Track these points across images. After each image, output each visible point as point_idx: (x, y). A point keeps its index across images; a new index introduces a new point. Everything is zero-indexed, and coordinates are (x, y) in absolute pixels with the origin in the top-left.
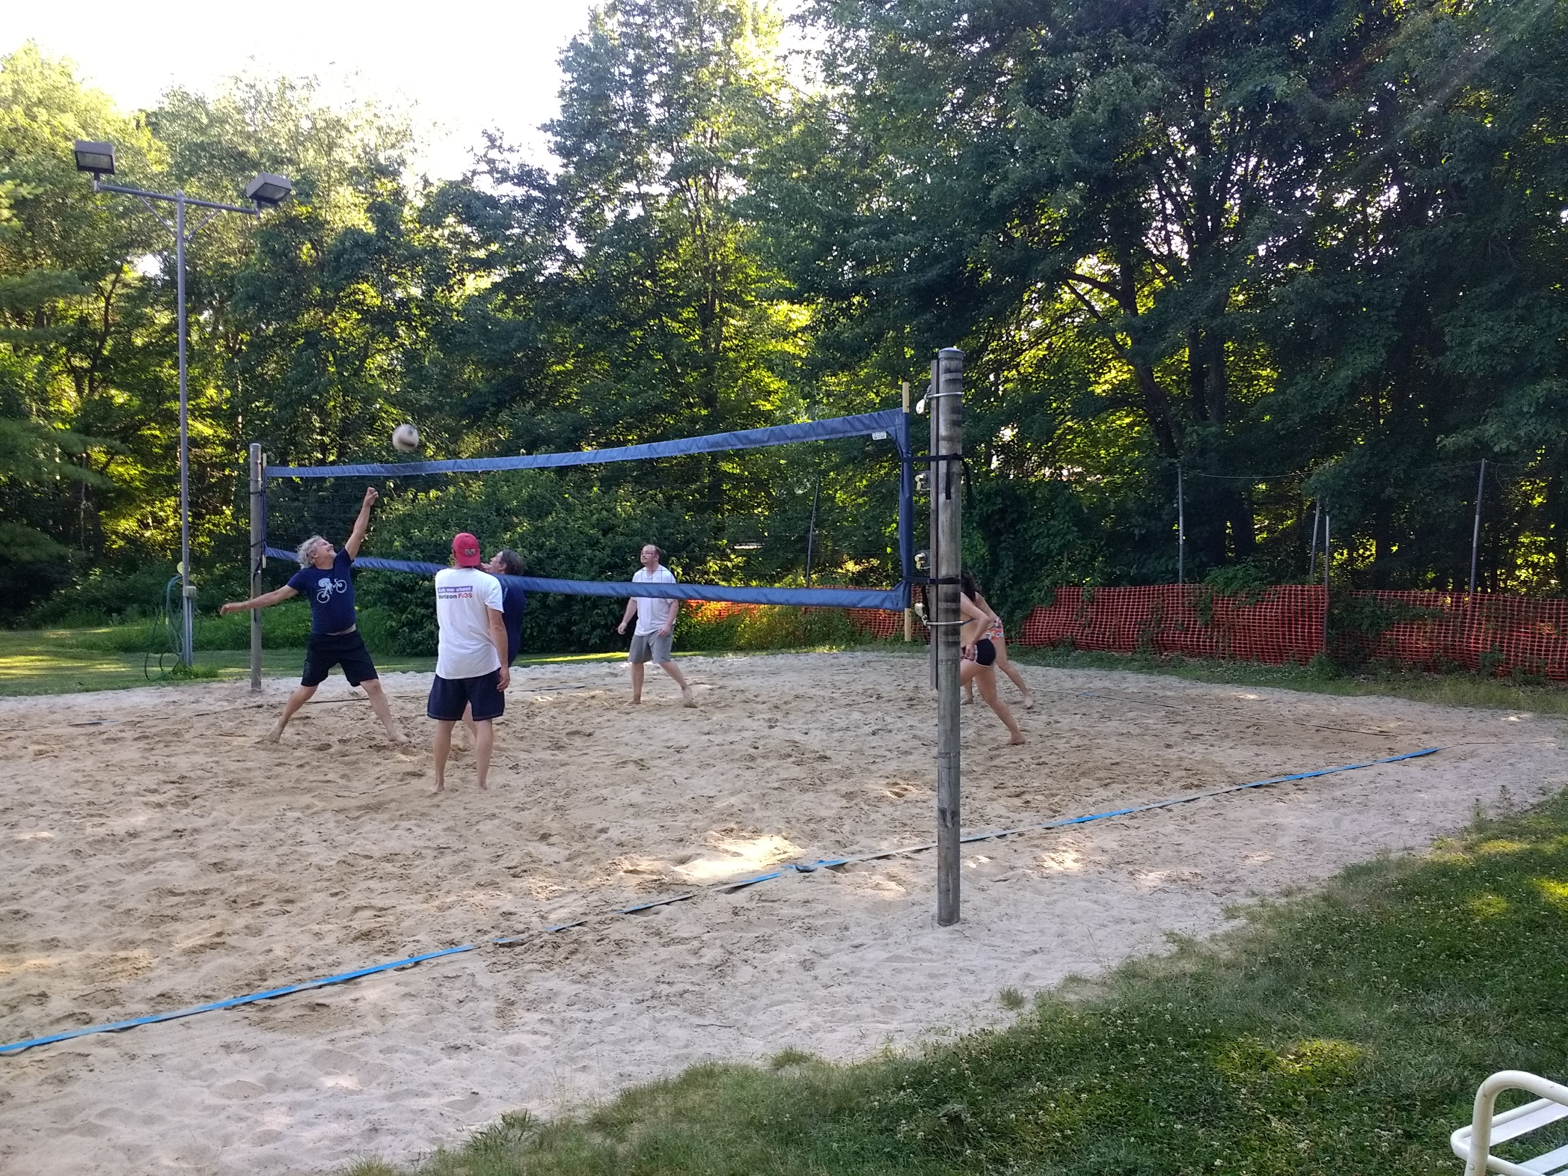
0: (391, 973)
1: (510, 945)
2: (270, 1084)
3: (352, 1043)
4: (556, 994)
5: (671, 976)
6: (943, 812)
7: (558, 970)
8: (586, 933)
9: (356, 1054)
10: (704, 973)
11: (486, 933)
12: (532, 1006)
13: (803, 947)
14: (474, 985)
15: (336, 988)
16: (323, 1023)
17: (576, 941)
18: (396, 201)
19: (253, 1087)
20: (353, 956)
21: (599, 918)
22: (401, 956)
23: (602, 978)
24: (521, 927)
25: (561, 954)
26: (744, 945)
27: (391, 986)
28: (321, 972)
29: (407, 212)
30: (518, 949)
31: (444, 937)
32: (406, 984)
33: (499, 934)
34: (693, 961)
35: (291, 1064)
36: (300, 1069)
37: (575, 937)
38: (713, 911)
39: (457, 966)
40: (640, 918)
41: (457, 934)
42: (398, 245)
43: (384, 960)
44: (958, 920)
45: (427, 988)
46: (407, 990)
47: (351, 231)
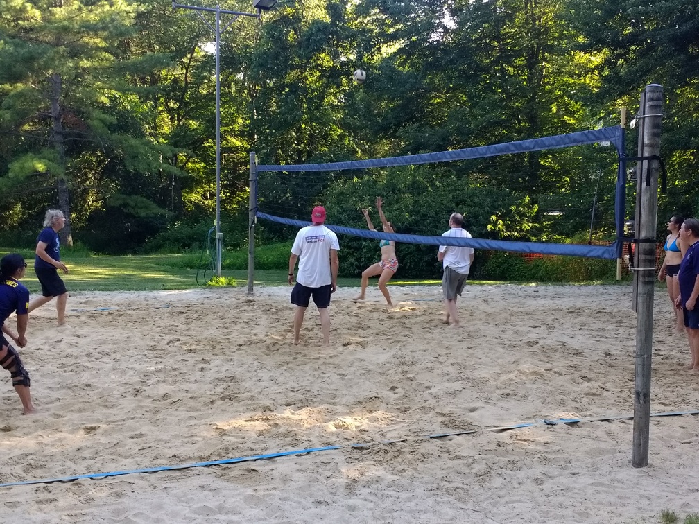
0: (293, 457)
1: (362, 448)
2: (221, 509)
3: (266, 493)
4: (382, 480)
5: (451, 478)
6: (638, 394)
7: (385, 466)
8: (405, 446)
9: (267, 499)
10: (472, 478)
11: (349, 440)
12: (367, 484)
13: (538, 470)
14: (336, 469)
15: (263, 462)
16: (253, 480)
17: (398, 451)
19: (212, 510)
20: (274, 445)
21: (414, 439)
22: (301, 448)
23: (410, 473)
24: (369, 439)
25: (389, 456)
26: (501, 464)
27: (292, 464)
28: (257, 452)
30: (365, 451)
31: (325, 440)
32: (301, 464)
33: (356, 441)
34: (466, 470)
35: (233, 500)
36: (237, 503)
37: (399, 448)
38: (485, 442)
39: (329, 457)
40: (439, 442)
41: (333, 439)
42: (343, 29)
43: (291, 449)
44: (647, 464)
45: (311, 467)
46: (300, 467)
47: (317, 22)
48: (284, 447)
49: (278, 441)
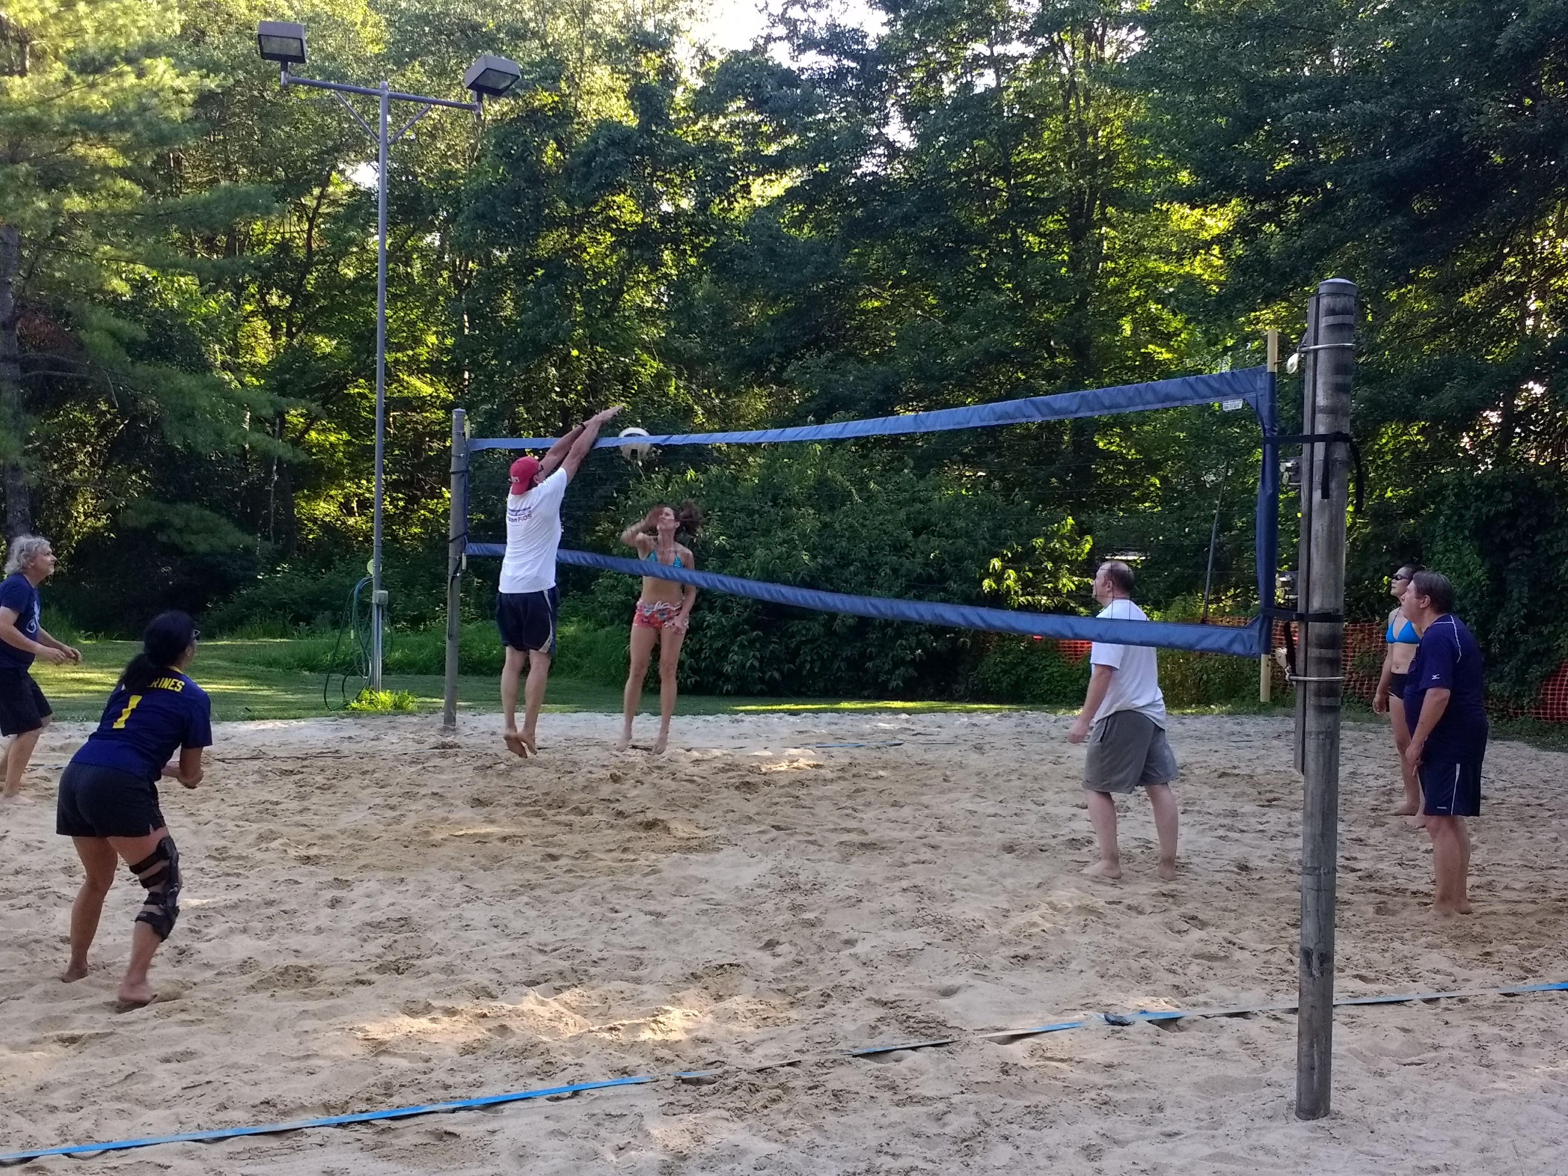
0: (542, 1102)
1: (698, 1082)
4: (742, 1152)
5: (899, 1146)
6: (1307, 954)
7: (751, 1121)
8: (796, 1076)
10: (945, 1147)
11: (668, 1062)
12: (709, 1164)
14: (640, 1128)
15: (471, 1115)
16: (447, 1156)
17: (781, 1086)
18: (664, 82)
20: (499, 1076)
21: (817, 1059)
22: (558, 1082)
23: (806, 1138)
24: (715, 1060)
25: (759, 1099)
26: (1008, 1115)
27: (538, 1119)
29: (679, 96)
30: (705, 1088)
31: (615, 1063)
32: (558, 1119)
33: (684, 1065)
37: (782, 1079)
38: (974, 1065)
39: (624, 1102)
40: (873, 1064)
42: (667, 141)
43: (536, 1085)
44: (1327, 1112)
45: (581, 1126)
46: (557, 1126)
47: (607, 125)
48: (521, 1081)
49: (506, 1066)
